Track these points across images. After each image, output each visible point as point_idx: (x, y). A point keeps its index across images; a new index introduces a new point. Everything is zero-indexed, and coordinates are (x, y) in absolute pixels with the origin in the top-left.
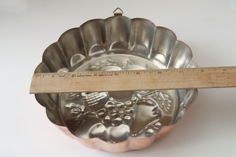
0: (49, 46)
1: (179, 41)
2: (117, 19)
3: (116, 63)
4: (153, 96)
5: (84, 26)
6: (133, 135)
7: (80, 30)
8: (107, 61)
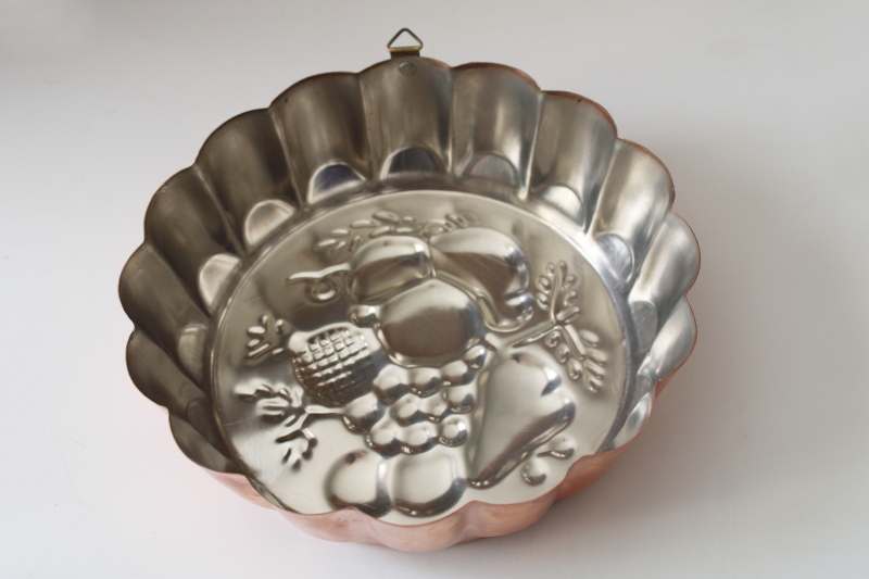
0: (166, 183)
1: (624, 141)
2: (400, 70)
3: (407, 224)
4: (544, 338)
5: (286, 101)
6: (478, 484)
7: (273, 116)
8: (375, 217)
